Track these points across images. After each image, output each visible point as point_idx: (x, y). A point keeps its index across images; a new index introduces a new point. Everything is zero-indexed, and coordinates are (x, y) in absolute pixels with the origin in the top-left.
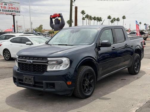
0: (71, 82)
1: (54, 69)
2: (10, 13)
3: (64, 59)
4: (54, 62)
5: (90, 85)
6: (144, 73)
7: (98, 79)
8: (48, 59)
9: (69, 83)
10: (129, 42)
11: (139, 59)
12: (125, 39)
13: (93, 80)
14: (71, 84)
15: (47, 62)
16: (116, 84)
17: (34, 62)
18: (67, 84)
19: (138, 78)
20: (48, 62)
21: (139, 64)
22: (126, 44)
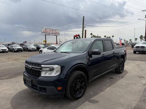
0: (61, 88)
1: (47, 75)
2: (55, 35)
4: (47, 69)
5: (81, 88)
6: (127, 72)
7: (89, 81)
8: (42, 66)
9: (60, 88)
10: (116, 51)
11: (124, 62)
12: (113, 48)
13: (84, 83)
14: (61, 89)
16: (105, 83)
18: (57, 89)
20: (42, 68)
21: (123, 66)
22: (114, 52)
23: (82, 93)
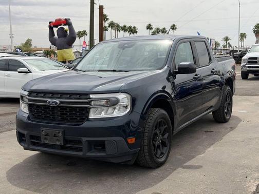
0: (134, 139)
1: (103, 115)
3: (122, 97)
4: (103, 102)
5: (164, 144)
7: (175, 132)
8: (91, 96)
9: (132, 140)
11: (231, 94)
12: (210, 60)
13: (167, 134)
14: (133, 142)
15: (89, 103)
17: (61, 102)
18: (127, 142)
19: (232, 129)
20: (91, 102)
21: (230, 105)
22: (213, 69)
23: (166, 155)
